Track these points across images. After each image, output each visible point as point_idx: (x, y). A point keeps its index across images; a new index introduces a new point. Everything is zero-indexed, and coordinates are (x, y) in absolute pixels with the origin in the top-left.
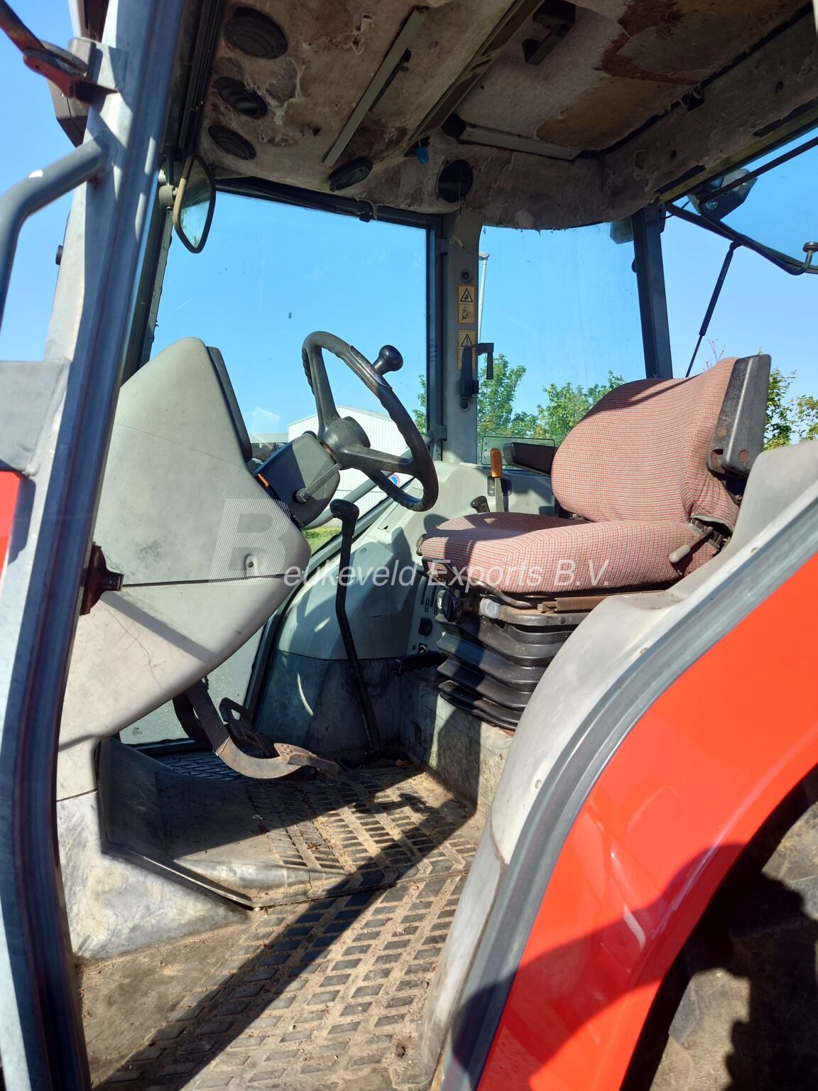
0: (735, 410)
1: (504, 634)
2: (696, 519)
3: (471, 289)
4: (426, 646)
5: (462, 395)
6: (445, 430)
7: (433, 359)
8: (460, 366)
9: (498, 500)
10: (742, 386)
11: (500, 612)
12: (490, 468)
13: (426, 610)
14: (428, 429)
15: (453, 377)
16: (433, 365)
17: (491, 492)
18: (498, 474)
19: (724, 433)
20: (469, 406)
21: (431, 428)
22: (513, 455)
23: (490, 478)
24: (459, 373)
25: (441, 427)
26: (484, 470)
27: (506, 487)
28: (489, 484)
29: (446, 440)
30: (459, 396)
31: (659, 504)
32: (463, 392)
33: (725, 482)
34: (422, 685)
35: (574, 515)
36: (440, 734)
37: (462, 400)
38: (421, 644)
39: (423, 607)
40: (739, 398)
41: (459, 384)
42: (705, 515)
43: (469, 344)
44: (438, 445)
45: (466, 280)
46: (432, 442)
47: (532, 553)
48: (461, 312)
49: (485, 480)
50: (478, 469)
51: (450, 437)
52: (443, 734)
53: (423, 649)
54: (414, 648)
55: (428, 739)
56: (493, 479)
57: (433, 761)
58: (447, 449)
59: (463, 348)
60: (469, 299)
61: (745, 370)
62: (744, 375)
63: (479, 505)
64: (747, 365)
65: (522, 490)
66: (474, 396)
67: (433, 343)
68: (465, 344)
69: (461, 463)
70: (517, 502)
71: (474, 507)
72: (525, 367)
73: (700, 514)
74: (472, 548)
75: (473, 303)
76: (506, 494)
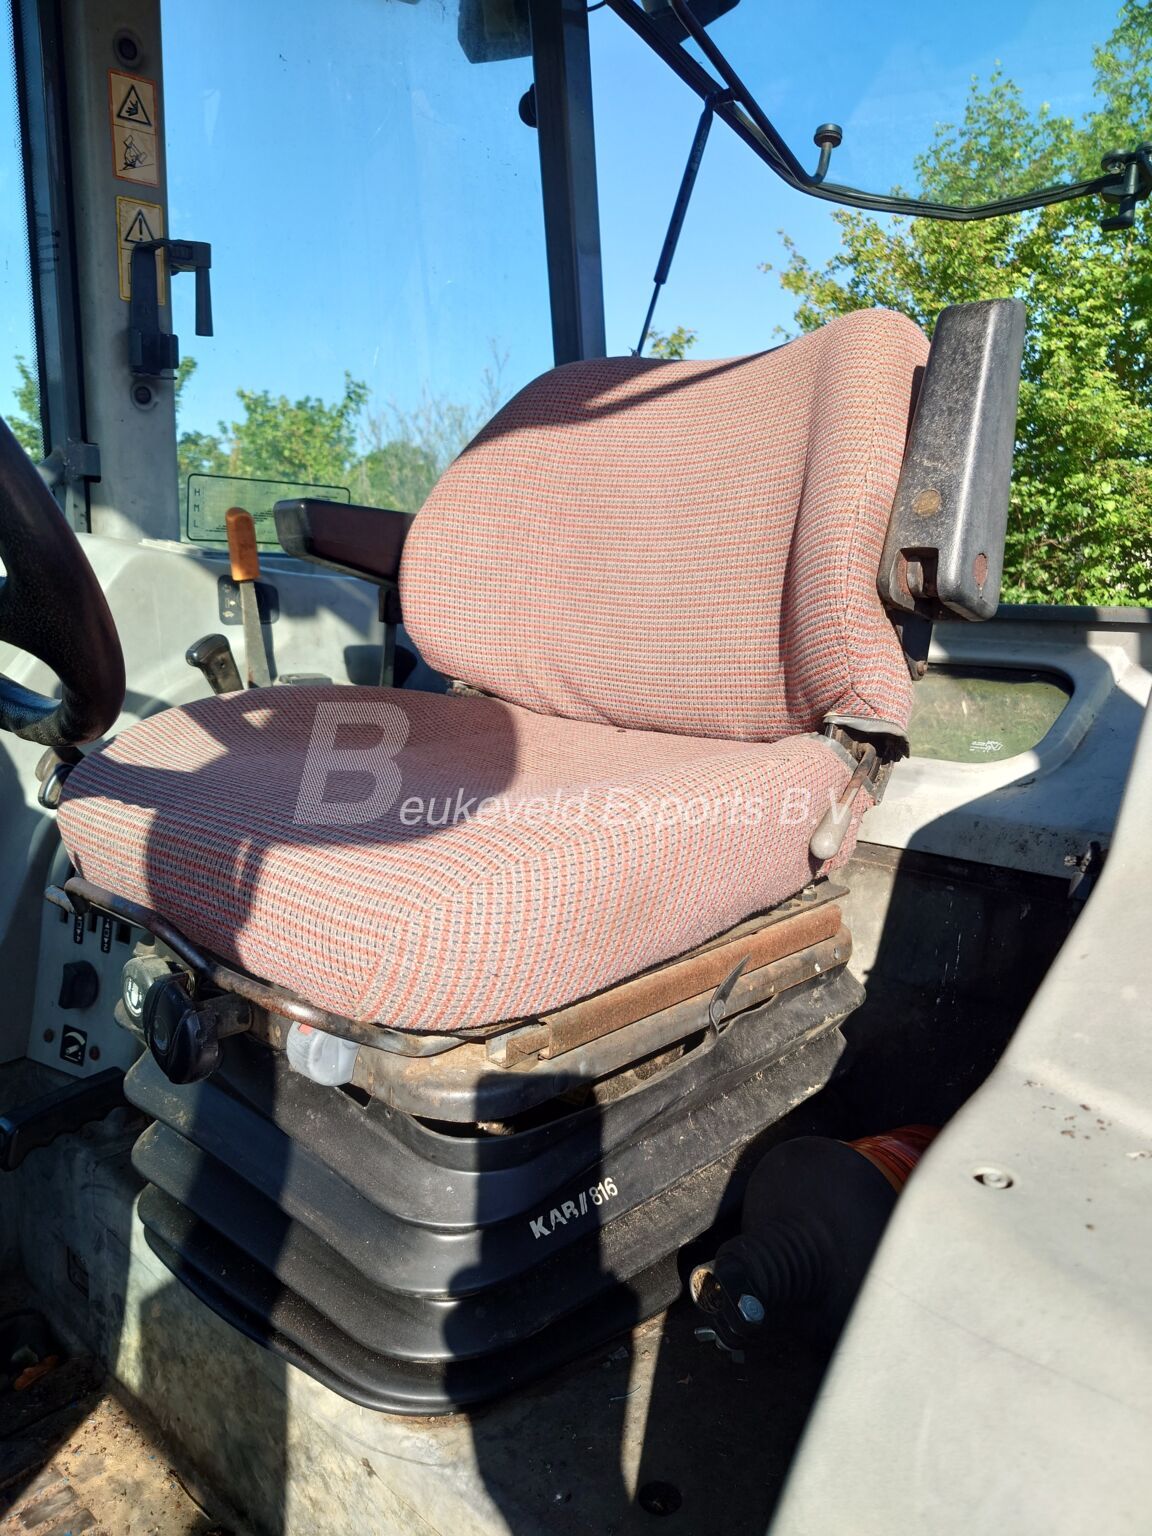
0: (962, 444)
1: (370, 1124)
2: (840, 726)
3: (145, 90)
4: (84, 1035)
5: (135, 370)
6: (94, 455)
7: (48, 265)
8: (126, 292)
9: (249, 635)
10: (976, 378)
11: (357, 1065)
12: (225, 555)
13: (79, 939)
14: (48, 450)
15: (107, 322)
16: (49, 282)
17: (228, 614)
18: (248, 573)
19: (933, 503)
20: (156, 399)
21: (56, 448)
22: (303, 531)
23: (226, 580)
24: (124, 310)
25: (82, 446)
26: (206, 559)
27: (268, 603)
28: (222, 596)
29: (97, 479)
30: (126, 371)
31: (694, 669)
32: (139, 363)
33: (901, 628)
34: (82, 1155)
35: (457, 683)
36: (146, 1305)
37: (137, 380)
38: (68, 1029)
39: (68, 931)
40: (967, 408)
41: (128, 336)
42: (866, 717)
43: (146, 238)
44: (77, 491)
45: (130, 63)
46: (61, 483)
47: (494, 909)
48: (120, 149)
49: (210, 585)
50: (191, 556)
51: (109, 469)
52: (156, 1312)
53: (74, 1041)
54: (49, 1036)
55: (110, 1305)
56: (235, 585)
57: (129, 1368)
58: (104, 503)
59: (130, 246)
60: (140, 116)
61: (981, 335)
62: (979, 349)
63: (210, 659)
64: (985, 321)
65: (304, 611)
66: (164, 373)
67: (46, 223)
68: (135, 236)
69: (146, 542)
70: (294, 638)
71: (196, 663)
72: (196, 360)
73: (854, 715)
74: (253, 870)
75: (151, 130)
76: (265, 619)
